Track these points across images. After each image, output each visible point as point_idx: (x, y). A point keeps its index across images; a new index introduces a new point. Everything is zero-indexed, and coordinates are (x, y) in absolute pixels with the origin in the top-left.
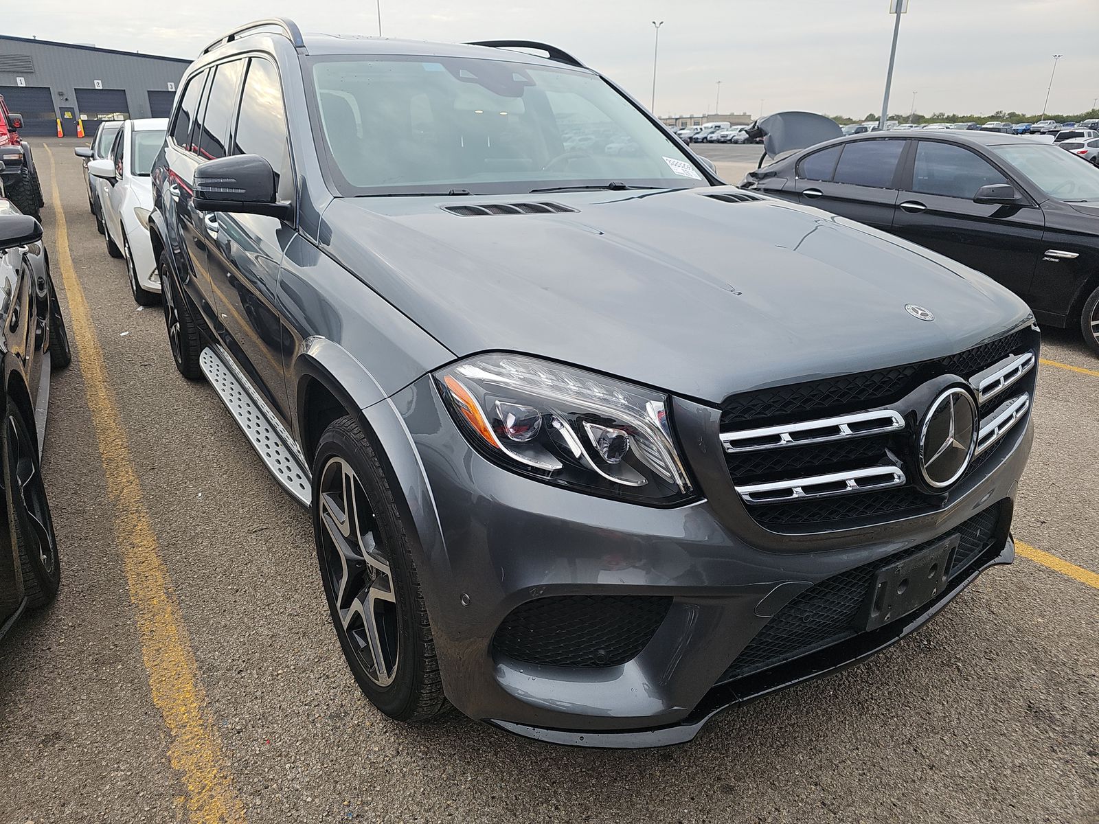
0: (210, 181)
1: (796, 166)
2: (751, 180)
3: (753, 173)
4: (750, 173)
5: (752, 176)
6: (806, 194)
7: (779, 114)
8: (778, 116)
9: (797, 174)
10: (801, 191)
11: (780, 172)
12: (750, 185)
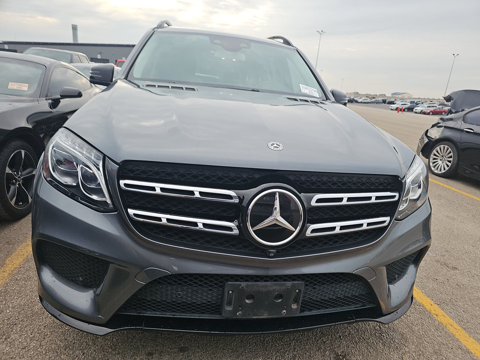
0: (95, 72)
1: (464, 116)
2: (440, 121)
3: (441, 118)
4: (440, 118)
5: (441, 120)
6: (465, 131)
7: (463, 90)
8: (463, 91)
9: (463, 120)
10: (463, 129)
11: (455, 119)
12: (438, 124)
